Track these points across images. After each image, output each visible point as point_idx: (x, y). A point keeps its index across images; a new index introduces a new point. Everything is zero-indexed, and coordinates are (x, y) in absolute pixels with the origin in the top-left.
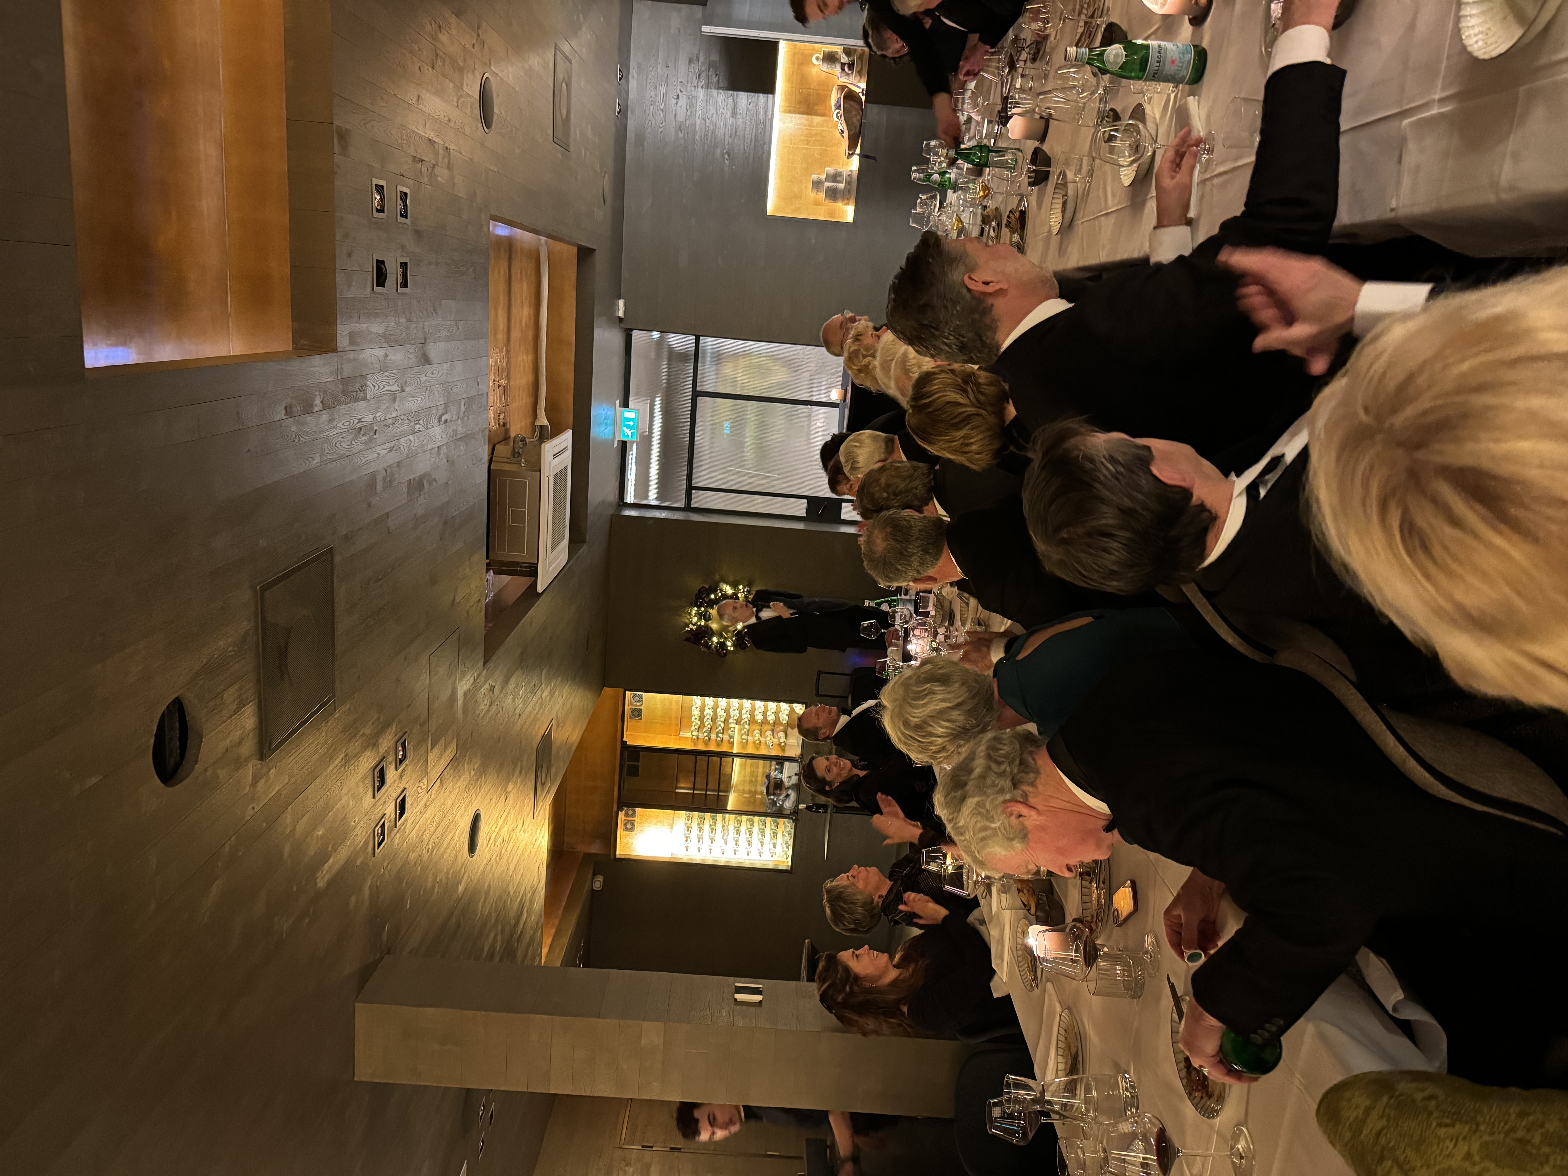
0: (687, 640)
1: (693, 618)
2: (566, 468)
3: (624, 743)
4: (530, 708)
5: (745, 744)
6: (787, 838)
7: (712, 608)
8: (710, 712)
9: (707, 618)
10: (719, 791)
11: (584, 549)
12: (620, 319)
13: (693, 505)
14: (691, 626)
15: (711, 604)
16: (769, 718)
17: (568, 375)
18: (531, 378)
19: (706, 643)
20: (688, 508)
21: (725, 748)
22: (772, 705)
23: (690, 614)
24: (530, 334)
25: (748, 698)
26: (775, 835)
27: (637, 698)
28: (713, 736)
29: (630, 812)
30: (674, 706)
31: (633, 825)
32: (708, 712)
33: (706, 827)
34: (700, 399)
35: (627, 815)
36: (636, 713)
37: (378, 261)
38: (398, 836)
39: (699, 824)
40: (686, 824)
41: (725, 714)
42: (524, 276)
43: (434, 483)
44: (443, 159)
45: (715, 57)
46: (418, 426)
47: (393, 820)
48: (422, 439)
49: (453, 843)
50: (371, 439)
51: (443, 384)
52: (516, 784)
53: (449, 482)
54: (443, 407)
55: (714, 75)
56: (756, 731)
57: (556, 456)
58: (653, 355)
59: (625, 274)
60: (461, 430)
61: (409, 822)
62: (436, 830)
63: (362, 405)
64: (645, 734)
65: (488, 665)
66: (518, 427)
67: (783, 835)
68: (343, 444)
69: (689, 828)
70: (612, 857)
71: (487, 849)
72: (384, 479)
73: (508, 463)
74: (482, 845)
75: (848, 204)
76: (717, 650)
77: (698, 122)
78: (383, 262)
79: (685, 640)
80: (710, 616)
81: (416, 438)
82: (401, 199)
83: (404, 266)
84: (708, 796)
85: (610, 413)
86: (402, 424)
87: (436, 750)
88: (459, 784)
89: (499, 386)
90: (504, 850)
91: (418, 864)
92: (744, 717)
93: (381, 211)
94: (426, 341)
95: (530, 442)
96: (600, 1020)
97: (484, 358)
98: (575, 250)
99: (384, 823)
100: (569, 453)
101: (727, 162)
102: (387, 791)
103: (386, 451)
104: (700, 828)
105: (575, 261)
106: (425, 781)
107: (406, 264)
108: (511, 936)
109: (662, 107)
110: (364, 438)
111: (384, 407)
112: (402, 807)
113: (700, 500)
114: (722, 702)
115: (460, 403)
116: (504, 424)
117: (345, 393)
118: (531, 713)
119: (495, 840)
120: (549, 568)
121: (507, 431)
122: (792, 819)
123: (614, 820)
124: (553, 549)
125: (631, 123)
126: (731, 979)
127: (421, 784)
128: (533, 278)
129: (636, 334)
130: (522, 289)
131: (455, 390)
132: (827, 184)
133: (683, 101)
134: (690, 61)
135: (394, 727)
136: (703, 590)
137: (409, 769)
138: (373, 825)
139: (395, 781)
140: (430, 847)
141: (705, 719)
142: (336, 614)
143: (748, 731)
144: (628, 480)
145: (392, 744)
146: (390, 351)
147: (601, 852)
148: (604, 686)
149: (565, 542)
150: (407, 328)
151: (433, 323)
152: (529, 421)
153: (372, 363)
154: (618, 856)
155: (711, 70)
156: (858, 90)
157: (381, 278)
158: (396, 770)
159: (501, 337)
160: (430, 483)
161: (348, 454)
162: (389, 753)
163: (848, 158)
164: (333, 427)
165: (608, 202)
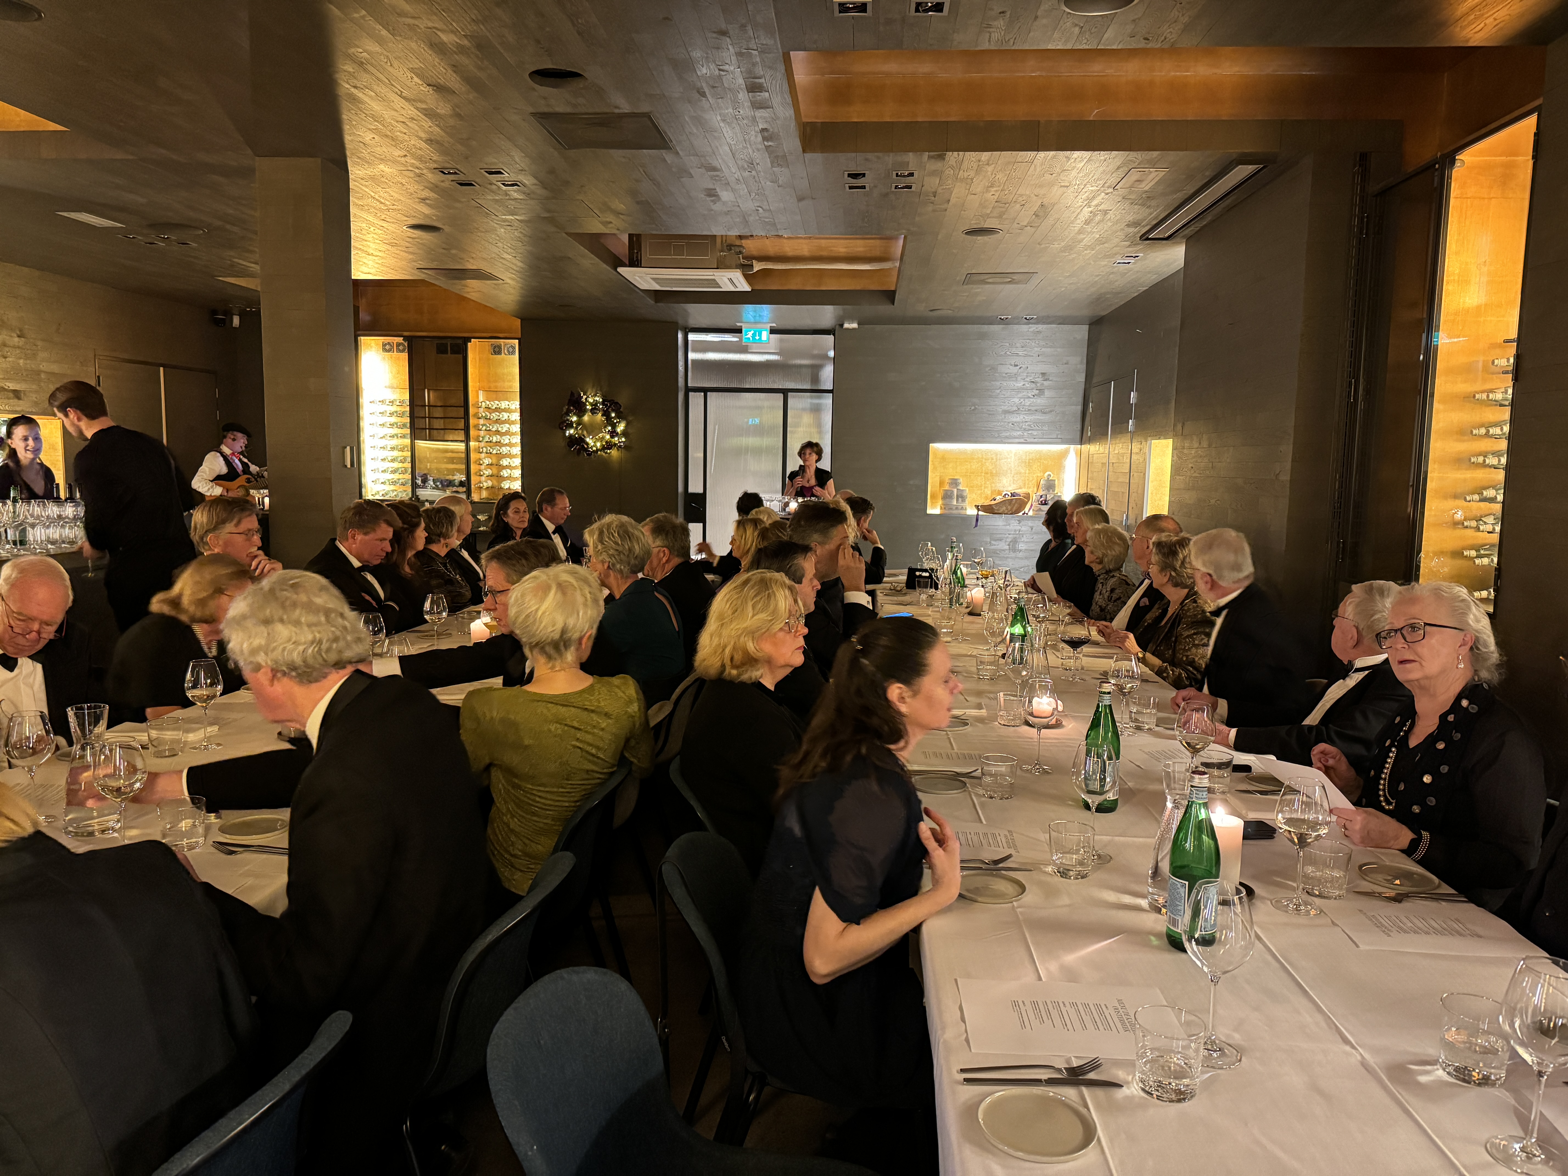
1: (591, 398)
2: (721, 287)
3: (468, 339)
5: (477, 451)
8: (507, 418)
9: (594, 411)
11: (651, 301)
12: (842, 325)
13: (691, 394)
14: (585, 397)
15: (606, 414)
16: (504, 471)
17: (794, 285)
19: (571, 411)
20: (688, 390)
21: (473, 432)
22: (517, 473)
23: (595, 395)
25: (522, 451)
26: (394, 483)
27: (511, 350)
28: (482, 421)
31: (391, 351)
32: (505, 416)
33: (394, 419)
34: (781, 395)
35: (398, 345)
36: (497, 349)
37: (864, 174)
39: (396, 412)
41: (504, 431)
42: (868, 251)
43: (713, 203)
44: (939, 208)
46: (754, 194)
47: (458, 179)
48: (745, 197)
50: (745, 168)
51: (785, 209)
54: (768, 209)
56: (490, 461)
57: (730, 279)
58: (816, 352)
59: (878, 328)
63: (769, 165)
64: (479, 360)
66: (750, 247)
67: (393, 491)
68: (742, 155)
69: (392, 403)
70: (359, 332)
71: (406, 236)
72: (717, 176)
74: (412, 233)
75: (941, 508)
76: (565, 421)
78: (864, 177)
79: (571, 392)
80: (596, 413)
81: (745, 192)
82: (907, 186)
83: (864, 187)
84: (424, 420)
85: (765, 320)
86: (755, 185)
90: (399, 247)
92: (504, 448)
93: (897, 175)
94: (814, 199)
95: (739, 257)
98: (893, 289)
99: (458, 174)
100: (732, 289)
101: (968, 409)
102: (483, 176)
103: (736, 176)
104: (394, 414)
105: (884, 288)
106: (483, 198)
109: (1008, 353)
110: (746, 164)
111: (767, 177)
112: (467, 184)
113: (696, 399)
114: (516, 428)
115: (772, 220)
116: (752, 237)
120: (637, 276)
121: (747, 239)
122: (413, 496)
123: (395, 333)
124: (654, 279)
125: (994, 328)
127: (480, 196)
129: (831, 338)
131: (781, 216)
132: (955, 490)
136: (618, 406)
137: (495, 188)
138: (458, 168)
139: (489, 180)
141: (498, 414)
143: (491, 453)
144: (708, 335)
145: (519, 178)
146: (805, 180)
147: (362, 321)
148: (522, 320)
150: (822, 189)
151: (826, 203)
152: (755, 253)
153: (796, 171)
154: (359, 338)
156: (1026, 510)
157: (854, 175)
158: (497, 180)
161: (735, 156)
162: (512, 176)
163: (975, 506)
164: (753, 150)
165: (931, 313)
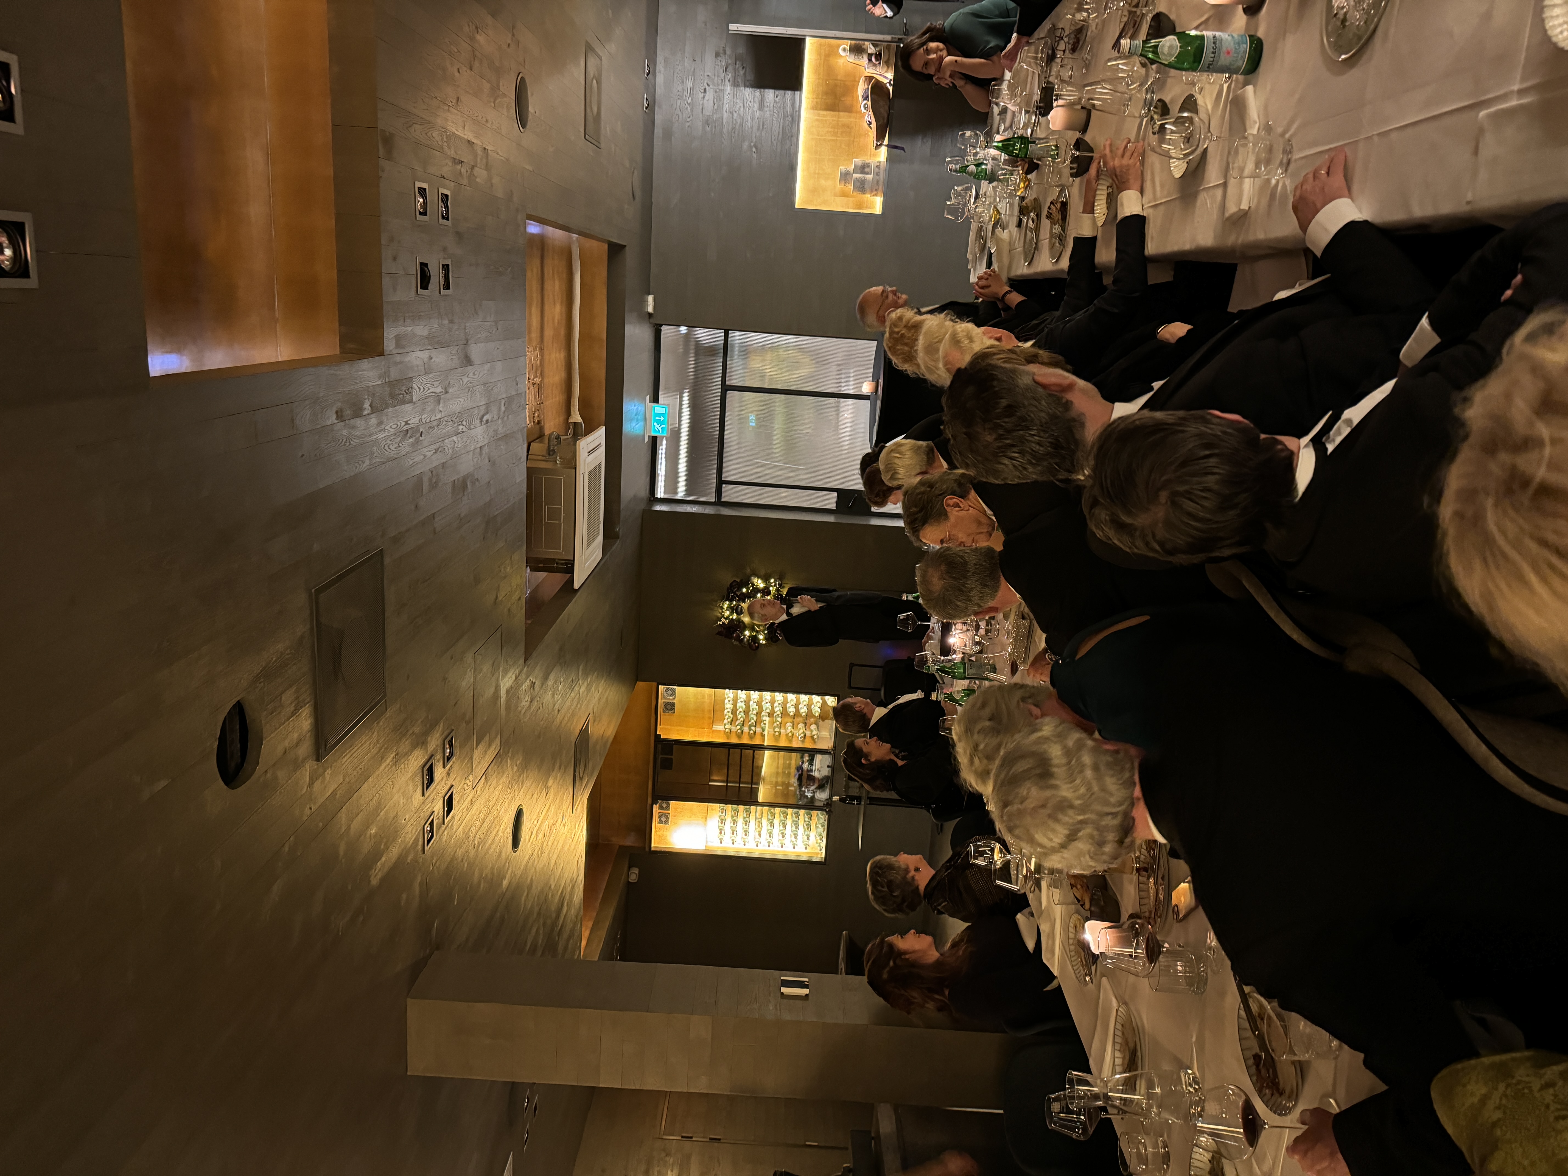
0: (719, 633)
1: (725, 612)
2: (600, 465)
3: (657, 737)
4: (568, 703)
5: (777, 737)
6: (821, 829)
7: (744, 602)
8: (743, 705)
9: (740, 612)
10: (752, 783)
11: (617, 545)
12: (650, 315)
13: (724, 499)
14: (723, 620)
15: (743, 598)
16: (802, 711)
17: (600, 372)
18: (563, 375)
19: (739, 636)
20: (719, 502)
21: (757, 742)
22: (804, 698)
23: (722, 608)
24: (563, 332)
25: (780, 691)
26: (809, 827)
27: (670, 692)
28: (746, 729)
29: (664, 805)
30: (707, 700)
31: (667, 818)
32: (741, 705)
33: (740, 820)
34: (729, 393)
35: (661, 808)
36: (669, 707)
37: (421, 264)
38: (446, 833)
39: (732, 817)
40: (720, 816)
41: (757, 707)
42: (556, 276)
43: (477, 483)
44: (481, 160)
45: (741, 50)
46: (461, 427)
47: (441, 817)
48: (465, 439)
49: (497, 839)
50: (417, 441)
51: (484, 384)
52: (556, 778)
53: (491, 482)
54: (484, 407)
55: (741, 68)
56: (789, 724)
57: (590, 452)
58: (681, 349)
59: (654, 269)
60: (501, 430)
61: (457, 818)
62: (481, 826)
63: (408, 407)
64: (679, 728)
65: (529, 662)
66: (552, 426)
67: (817, 827)
68: (391, 446)
69: (723, 821)
70: (647, 849)
71: (530, 843)
72: (430, 480)
73: (543, 460)
74: (525, 840)
75: (876, 195)
76: (749, 644)
77: (725, 115)
78: (426, 265)
79: (717, 634)
80: (741, 610)
81: (459, 439)
82: (442, 201)
83: (446, 268)
84: (741, 789)
85: (641, 408)
86: (446, 425)
87: (480, 747)
88: (503, 779)
89: (534, 384)
90: (545, 845)
91: (464, 860)
92: (776, 710)
93: (424, 213)
94: (467, 342)
95: (564, 440)
96: (648, 1014)
97: (522, 358)
98: (606, 246)
99: (433, 820)
100: (602, 450)
101: (755, 155)
102: (435, 789)
103: (432, 453)
104: (734, 821)
105: (605, 257)
106: (471, 777)
107: (448, 266)
108: (552, 930)
109: (689, 101)
110: (411, 440)
111: (429, 409)
112: (449, 804)
113: (730, 494)
114: (755, 695)
115: (500, 403)
116: (539, 422)
117: (392, 396)
118: (569, 707)
119: (537, 835)
120: (585, 564)
121: (541, 429)
122: (825, 810)
123: (649, 812)
124: (589, 545)
125: (658, 118)
126: (776, 973)
127: (468, 781)
128: (565, 275)
129: (665, 329)
130: (554, 287)
131: (495, 390)
132: (855, 176)
133: (710, 95)
134: (717, 55)
135: (441, 725)
136: (735, 583)
137: (456, 767)
138: (423, 822)
139: (442, 779)
140: (476, 843)
141: (738, 712)
142: (386, 615)
143: (781, 723)
144: (658, 475)
145: (439, 742)
146: (434, 353)
147: (636, 845)
148: (637, 680)
149: (600, 538)
150: (450, 330)
151: (474, 324)
152: (562, 418)
153: (418, 366)
154: (652, 849)
155: (738, 63)
156: (885, 81)
157: (425, 281)
158: (444, 767)
159: (535, 335)
160: (473, 483)
161: (396, 456)
162: (437, 751)
163: (876, 149)
164: (381, 430)
165: (637, 198)
